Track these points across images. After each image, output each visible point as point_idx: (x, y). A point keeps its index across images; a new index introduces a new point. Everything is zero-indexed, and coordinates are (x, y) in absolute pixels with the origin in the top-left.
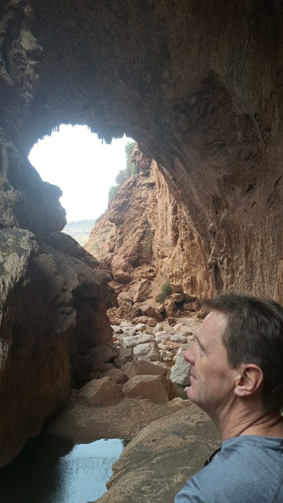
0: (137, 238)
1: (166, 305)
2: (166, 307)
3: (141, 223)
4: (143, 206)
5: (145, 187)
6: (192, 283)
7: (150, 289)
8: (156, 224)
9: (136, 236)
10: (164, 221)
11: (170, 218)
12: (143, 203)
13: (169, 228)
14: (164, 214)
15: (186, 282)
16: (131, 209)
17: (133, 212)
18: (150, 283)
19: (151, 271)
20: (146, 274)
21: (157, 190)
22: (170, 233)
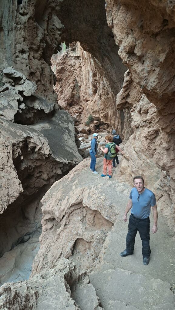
0: (71, 90)
1: (91, 127)
2: (91, 128)
3: (72, 81)
4: (73, 70)
5: (73, 58)
6: (106, 116)
7: (81, 119)
8: (82, 81)
9: (70, 88)
10: (87, 80)
11: (91, 79)
12: (73, 68)
13: (91, 85)
14: (87, 76)
15: (102, 116)
16: (66, 72)
17: (67, 73)
18: (81, 116)
19: (80, 109)
20: (78, 110)
21: (82, 61)
22: (91, 88)
